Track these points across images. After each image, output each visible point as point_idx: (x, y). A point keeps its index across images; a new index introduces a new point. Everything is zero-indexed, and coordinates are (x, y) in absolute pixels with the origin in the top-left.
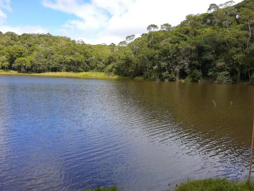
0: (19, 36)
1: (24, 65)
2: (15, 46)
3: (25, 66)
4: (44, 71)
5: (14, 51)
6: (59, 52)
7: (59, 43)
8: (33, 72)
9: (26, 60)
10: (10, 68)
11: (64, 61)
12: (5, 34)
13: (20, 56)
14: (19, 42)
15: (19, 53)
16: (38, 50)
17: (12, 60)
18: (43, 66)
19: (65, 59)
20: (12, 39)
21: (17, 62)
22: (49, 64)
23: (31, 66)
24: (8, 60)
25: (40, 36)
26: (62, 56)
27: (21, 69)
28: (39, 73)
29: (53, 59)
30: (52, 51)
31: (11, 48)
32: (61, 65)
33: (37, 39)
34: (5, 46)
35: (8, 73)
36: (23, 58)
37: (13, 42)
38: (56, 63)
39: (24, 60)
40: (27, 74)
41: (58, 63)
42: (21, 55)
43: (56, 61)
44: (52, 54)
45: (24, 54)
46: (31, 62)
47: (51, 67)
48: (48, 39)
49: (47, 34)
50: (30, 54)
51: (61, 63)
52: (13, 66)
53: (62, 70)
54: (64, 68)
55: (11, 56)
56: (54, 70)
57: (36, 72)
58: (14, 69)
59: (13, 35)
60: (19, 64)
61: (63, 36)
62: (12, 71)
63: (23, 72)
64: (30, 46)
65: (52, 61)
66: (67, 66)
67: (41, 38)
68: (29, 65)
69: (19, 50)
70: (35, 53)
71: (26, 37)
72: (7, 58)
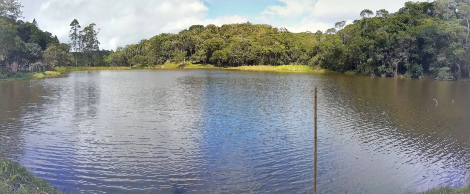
0: (219, 28)
1: (221, 58)
2: (213, 39)
3: (221, 60)
4: (240, 64)
5: (212, 43)
6: (257, 43)
7: (259, 33)
8: (229, 65)
9: (223, 53)
10: (208, 62)
11: (262, 52)
12: (206, 27)
13: (218, 49)
14: (218, 34)
15: (216, 46)
16: (235, 41)
17: (209, 53)
18: (240, 59)
19: (263, 50)
20: (212, 32)
21: (214, 55)
22: (246, 56)
23: (227, 59)
24: (206, 54)
25: (240, 26)
26: (260, 47)
27: (218, 63)
28: (235, 66)
29: (250, 50)
30: (249, 41)
31: (209, 41)
32: (259, 58)
33: (236, 30)
34: (205, 40)
35: (206, 67)
36: (220, 51)
37: (212, 35)
38: (253, 55)
39: (221, 53)
40: (223, 68)
41: (255, 55)
42: (218, 47)
43: (252, 53)
44: (250, 45)
45: (221, 46)
46: (227, 55)
47: (247, 59)
48: (247, 28)
49: (246, 23)
50: (226, 46)
51: (259, 55)
52: (210, 60)
53: (259, 63)
54: (262, 60)
55: (209, 49)
56: (251, 63)
57: (232, 66)
58: (211, 63)
59: (213, 28)
60: (216, 57)
61: (264, 24)
62: (209, 65)
63: (219, 66)
64: (228, 37)
65: (249, 52)
66: (265, 59)
67: (239, 28)
68: (225, 58)
69: (217, 43)
70: (232, 44)
71: (225, 28)
72: (205, 51)
